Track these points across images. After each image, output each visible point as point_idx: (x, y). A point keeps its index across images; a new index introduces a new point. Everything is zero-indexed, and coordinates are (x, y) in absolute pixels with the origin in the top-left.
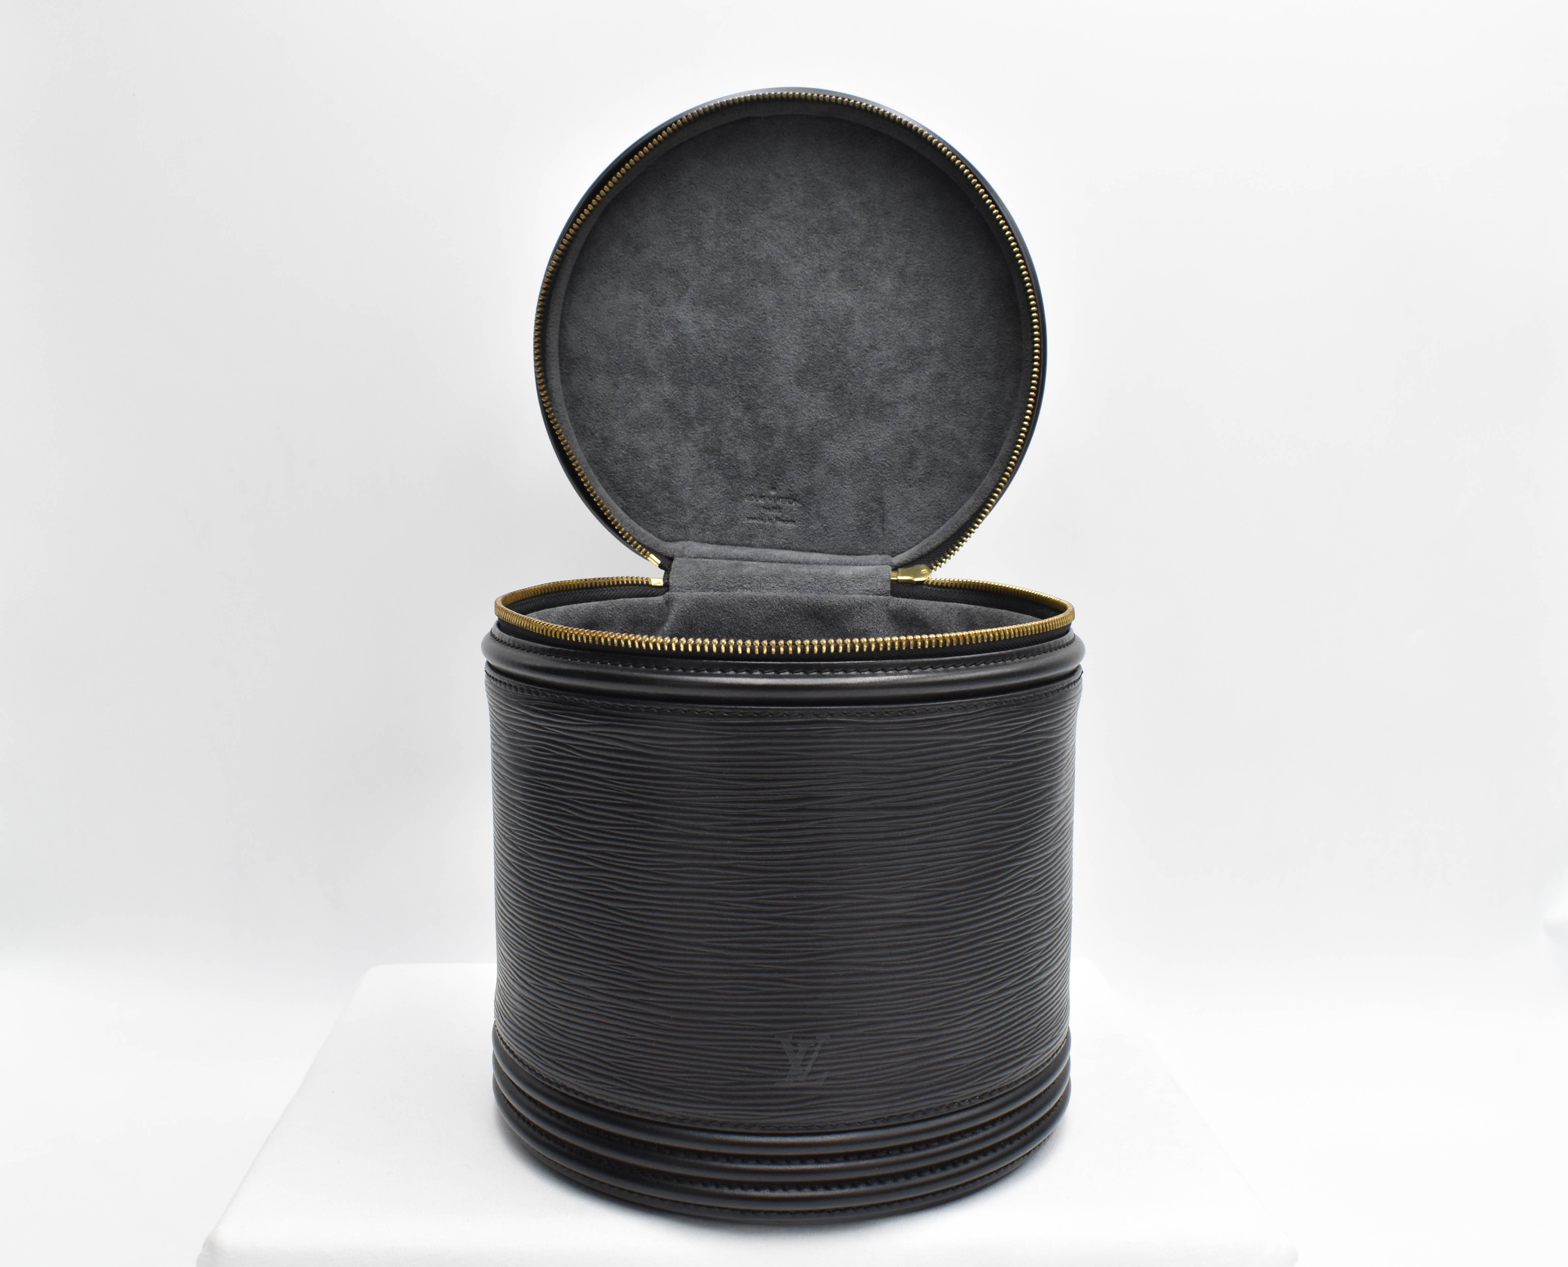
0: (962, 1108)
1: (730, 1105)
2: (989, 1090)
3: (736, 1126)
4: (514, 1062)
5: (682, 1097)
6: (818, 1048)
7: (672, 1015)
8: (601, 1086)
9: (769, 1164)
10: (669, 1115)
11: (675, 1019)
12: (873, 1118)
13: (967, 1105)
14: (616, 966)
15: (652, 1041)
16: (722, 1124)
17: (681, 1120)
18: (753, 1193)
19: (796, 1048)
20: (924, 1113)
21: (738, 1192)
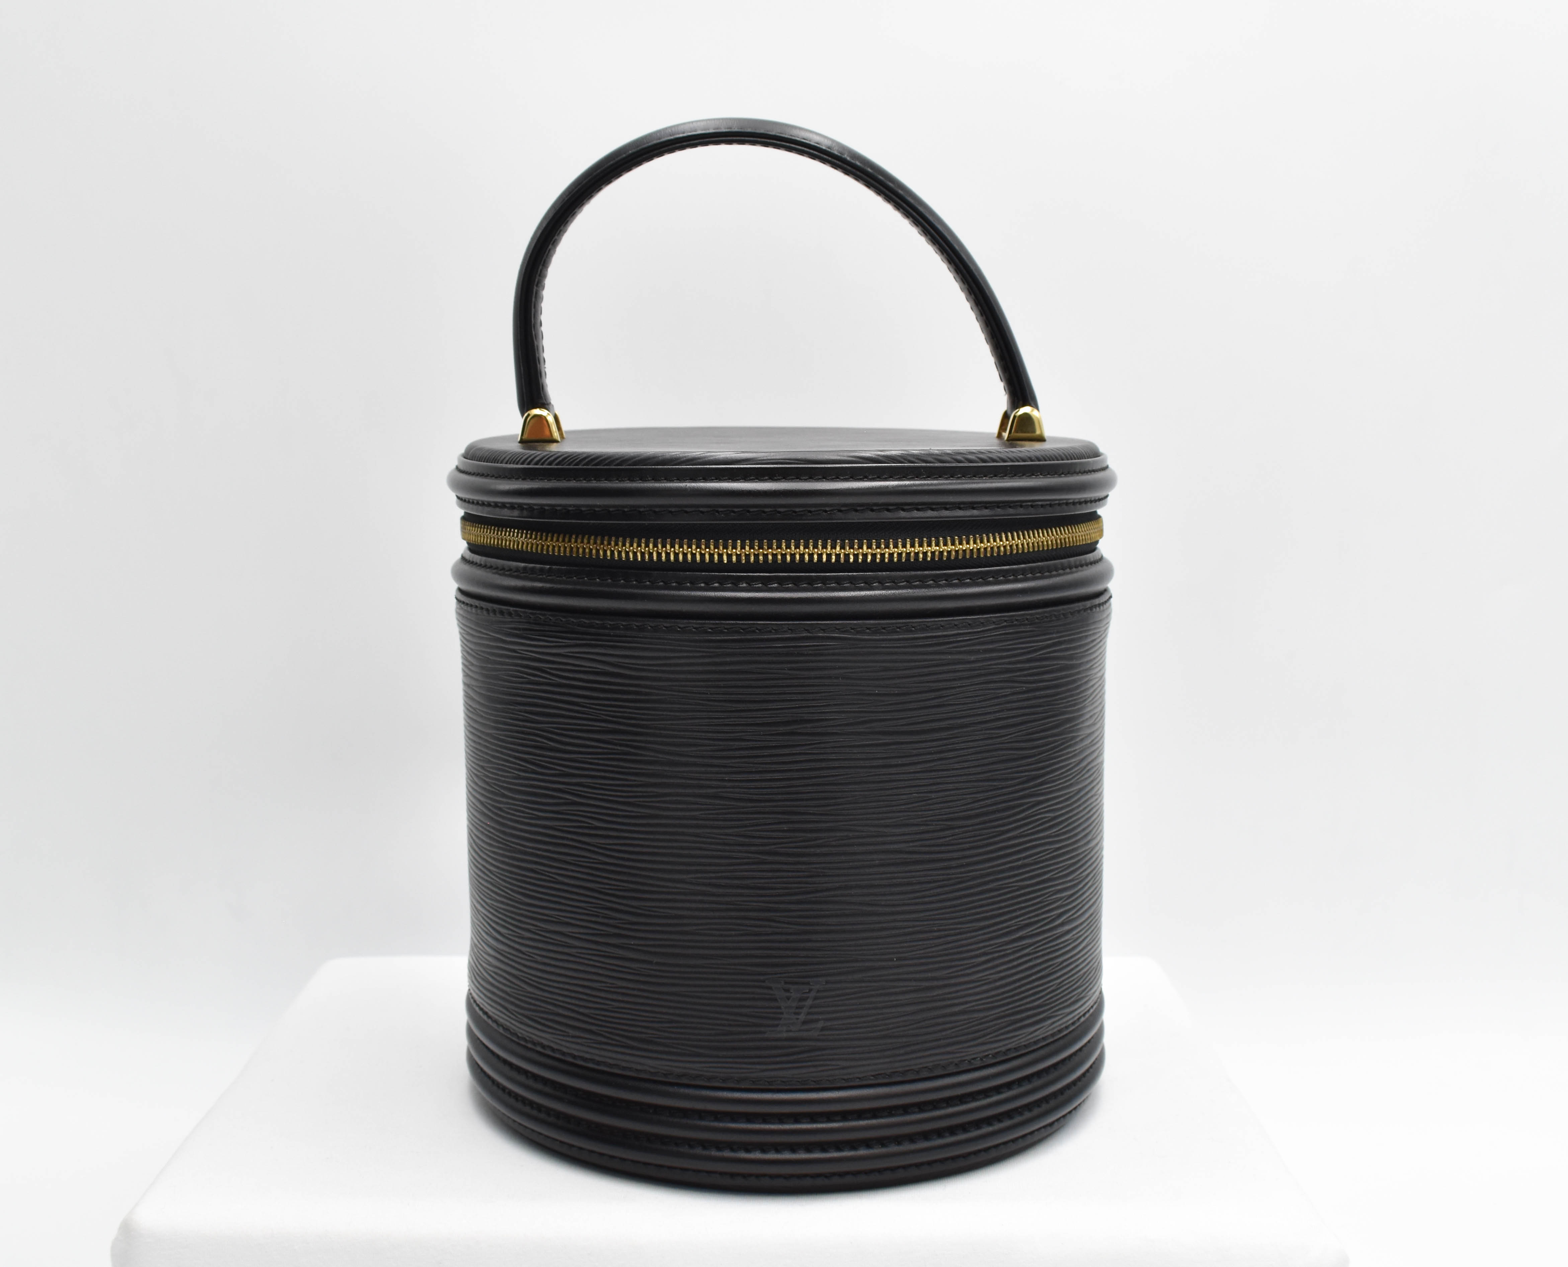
0: (973, 1067)
1: (718, 1057)
2: (1003, 1049)
3: (724, 1080)
4: (488, 1024)
5: (666, 1049)
6: (813, 994)
7: (655, 960)
8: (579, 1041)
9: (760, 1123)
10: (652, 1070)
11: (657, 964)
12: (873, 1074)
13: (978, 1063)
14: (595, 907)
15: (634, 989)
16: (710, 1079)
17: (665, 1075)
18: (743, 1155)
19: (788, 994)
20: (930, 1070)
21: (727, 1154)
